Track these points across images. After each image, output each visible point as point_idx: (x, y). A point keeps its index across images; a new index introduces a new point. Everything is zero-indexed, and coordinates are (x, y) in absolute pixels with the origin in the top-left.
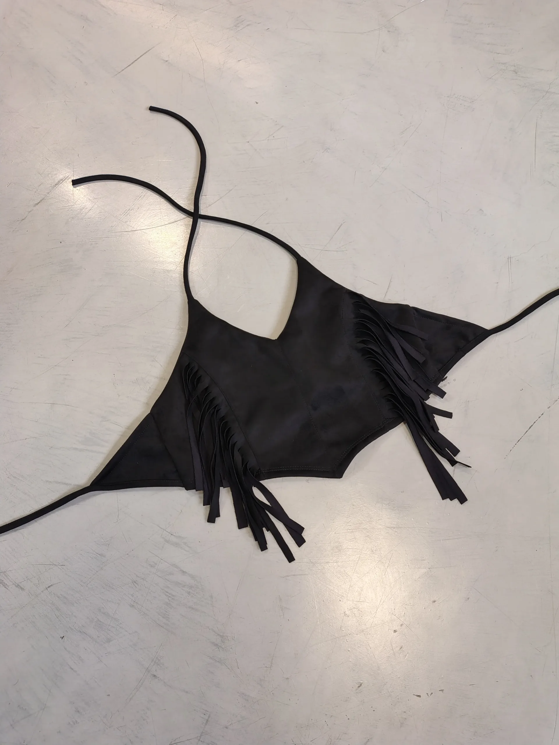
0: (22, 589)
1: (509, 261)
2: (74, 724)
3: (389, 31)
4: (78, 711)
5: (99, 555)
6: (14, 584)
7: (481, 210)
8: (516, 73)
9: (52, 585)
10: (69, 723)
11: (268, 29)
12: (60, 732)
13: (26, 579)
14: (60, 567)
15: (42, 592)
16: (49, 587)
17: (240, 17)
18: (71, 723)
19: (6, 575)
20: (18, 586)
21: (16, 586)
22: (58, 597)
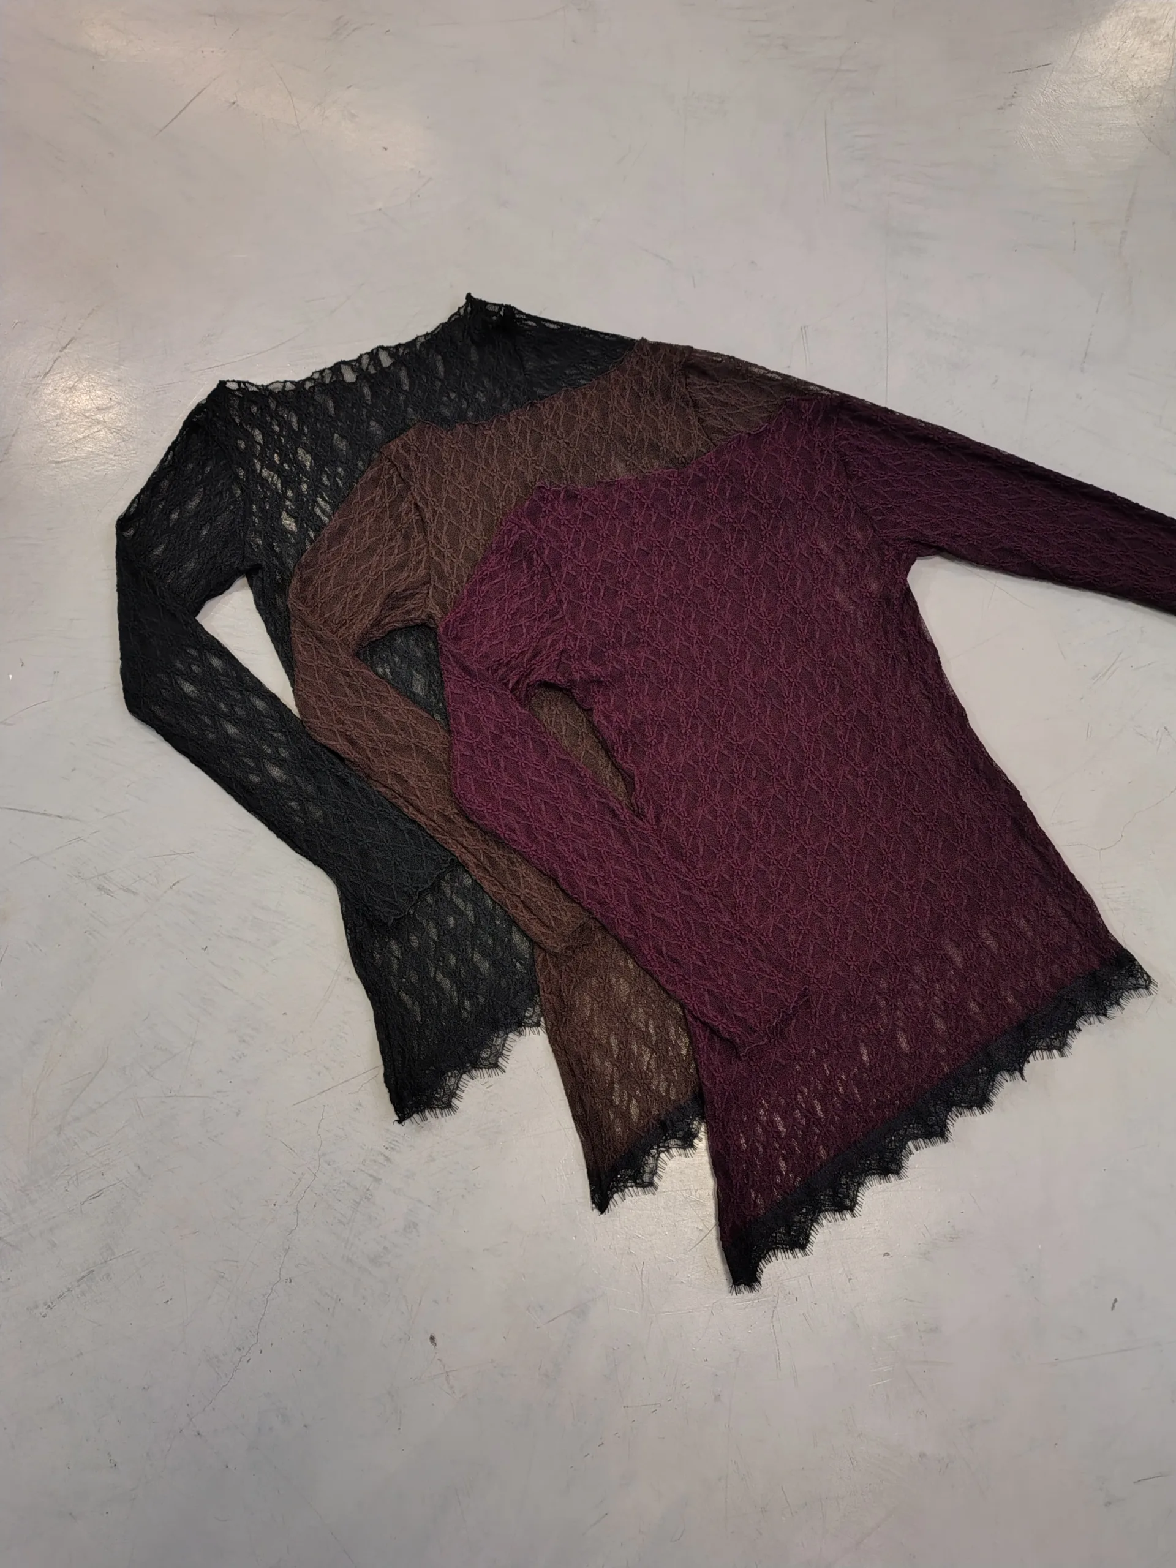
0: (134, 893)
1: (804, 331)
2: (241, 1058)
3: (579, 10)
4: (244, 1041)
5: (243, 831)
6: (120, 888)
7: (752, 262)
8: (786, 47)
9: (178, 882)
10: (233, 1058)
11: (388, 31)
12: (221, 1071)
13: (138, 879)
14: (185, 855)
15: (165, 892)
16: (174, 885)
17: (340, 17)
18: (236, 1057)
19: (105, 878)
20: (127, 890)
21: (124, 890)
22: (190, 896)
